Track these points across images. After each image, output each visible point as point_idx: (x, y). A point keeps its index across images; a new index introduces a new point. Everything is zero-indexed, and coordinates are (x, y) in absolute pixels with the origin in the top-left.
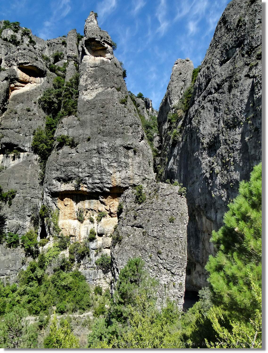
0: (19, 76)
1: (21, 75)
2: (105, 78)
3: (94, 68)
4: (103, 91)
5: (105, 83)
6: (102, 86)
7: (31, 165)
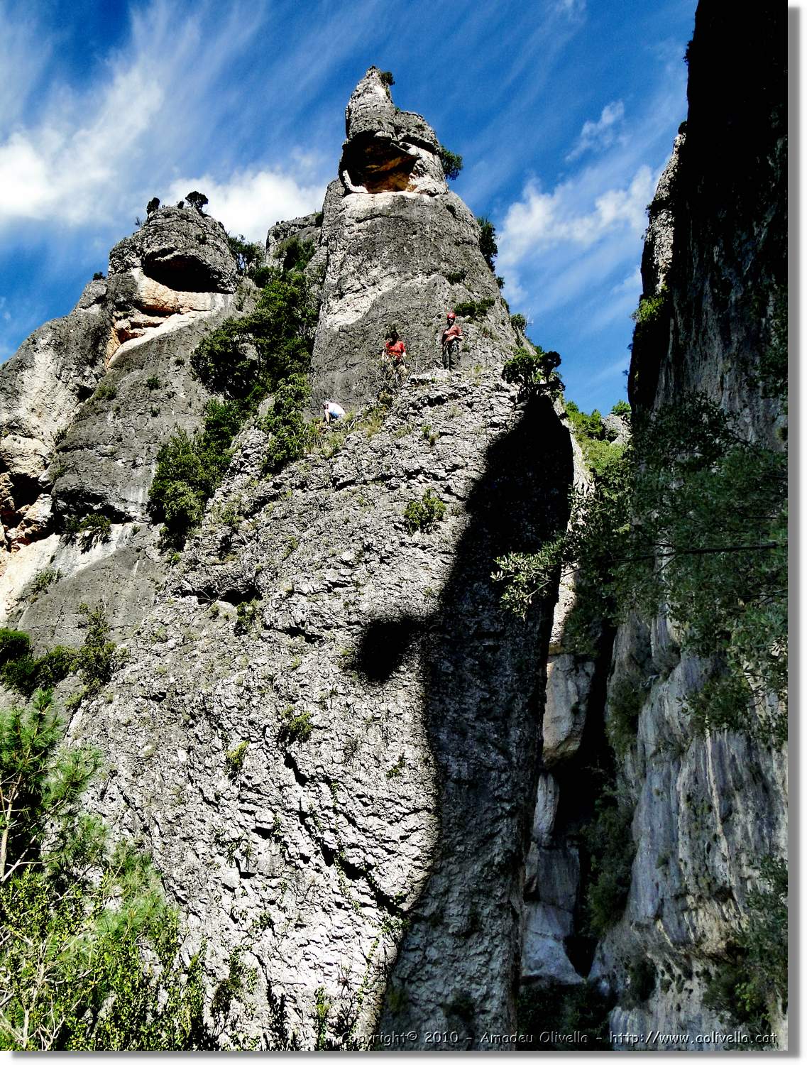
0: (142, 294)
1: (149, 288)
2: (404, 244)
3: (369, 222)
4: (394, 289)
5: (402, 260)
6: (394, 269)
7: (140, 564)
